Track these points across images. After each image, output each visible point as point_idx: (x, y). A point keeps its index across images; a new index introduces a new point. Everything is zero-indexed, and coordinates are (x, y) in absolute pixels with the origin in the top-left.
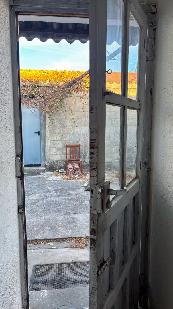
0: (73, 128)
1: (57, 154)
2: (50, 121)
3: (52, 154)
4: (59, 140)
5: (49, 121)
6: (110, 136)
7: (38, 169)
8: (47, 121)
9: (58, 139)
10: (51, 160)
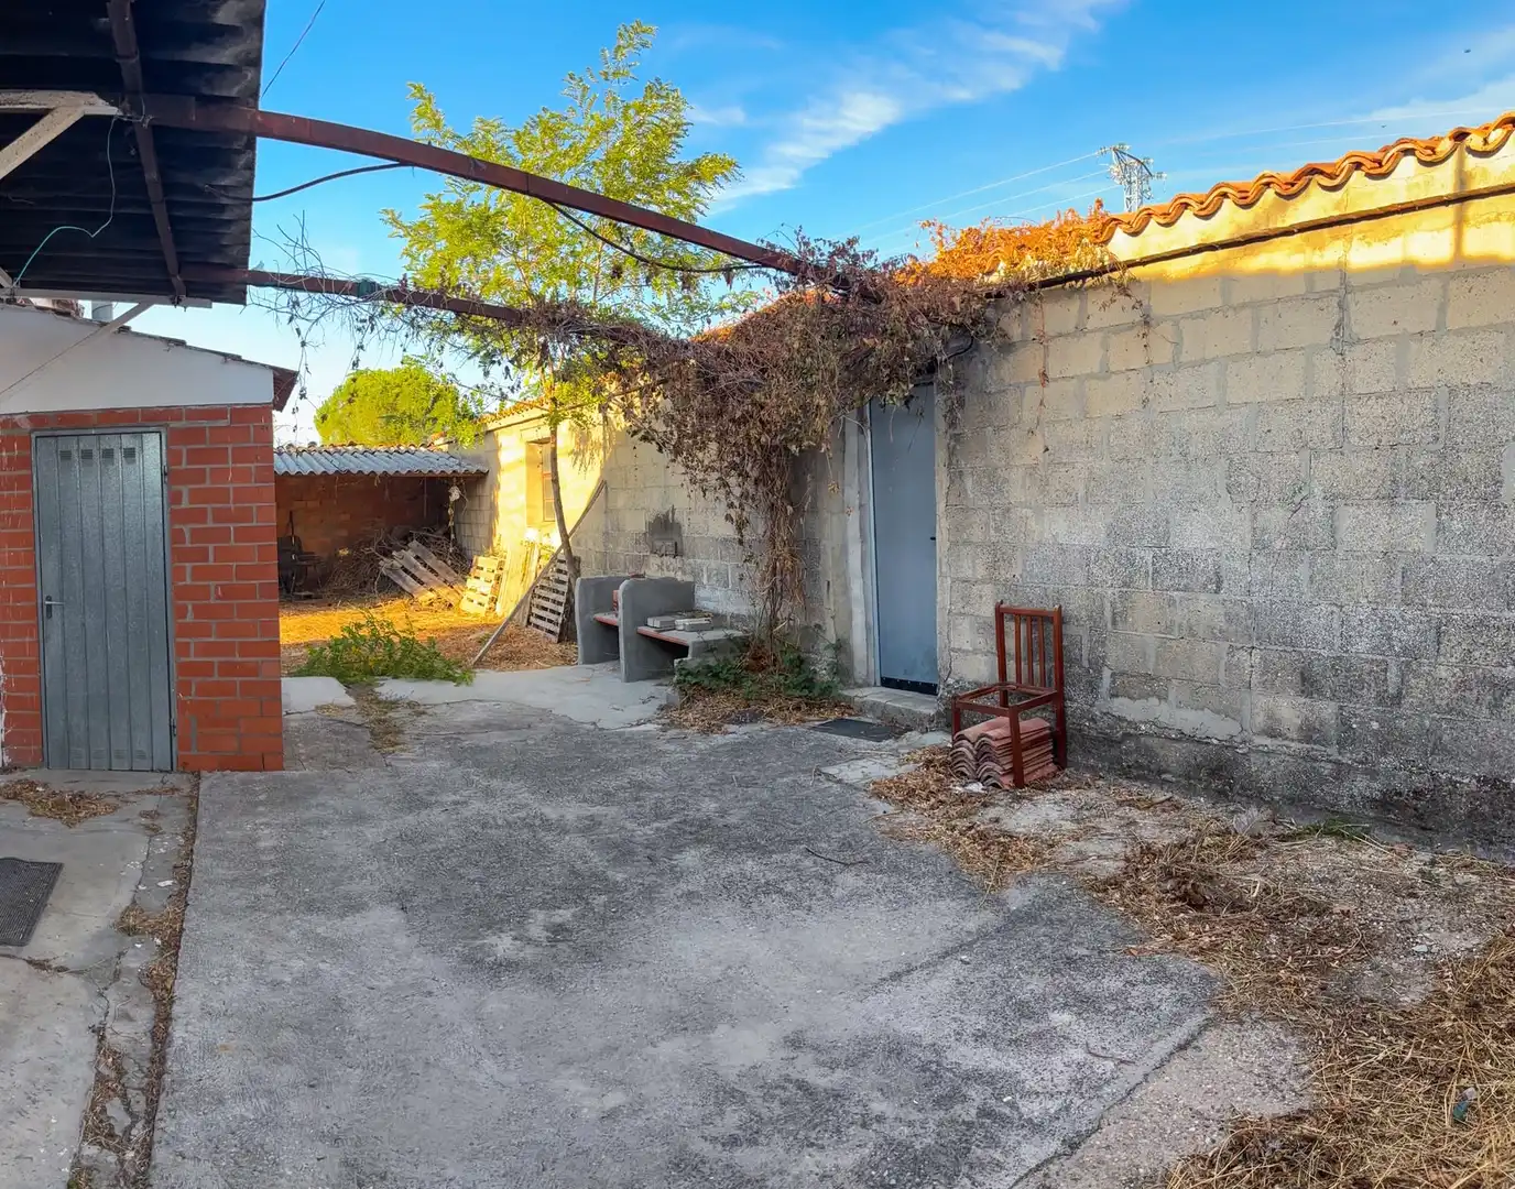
0: (1039, 512)
1: (975, 651)
2: (952, 482)
3: (959, 649)
4: (983, 582)
5: (946, 484)
6: (1223, 574)
7: (914, 713)
8: (941, 482)
9: (981, 572)
10: (957, 678)
